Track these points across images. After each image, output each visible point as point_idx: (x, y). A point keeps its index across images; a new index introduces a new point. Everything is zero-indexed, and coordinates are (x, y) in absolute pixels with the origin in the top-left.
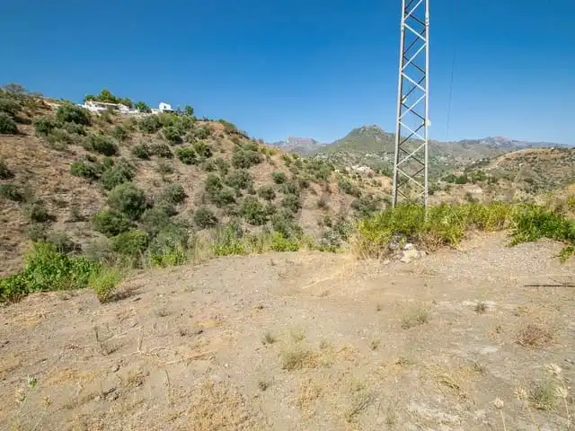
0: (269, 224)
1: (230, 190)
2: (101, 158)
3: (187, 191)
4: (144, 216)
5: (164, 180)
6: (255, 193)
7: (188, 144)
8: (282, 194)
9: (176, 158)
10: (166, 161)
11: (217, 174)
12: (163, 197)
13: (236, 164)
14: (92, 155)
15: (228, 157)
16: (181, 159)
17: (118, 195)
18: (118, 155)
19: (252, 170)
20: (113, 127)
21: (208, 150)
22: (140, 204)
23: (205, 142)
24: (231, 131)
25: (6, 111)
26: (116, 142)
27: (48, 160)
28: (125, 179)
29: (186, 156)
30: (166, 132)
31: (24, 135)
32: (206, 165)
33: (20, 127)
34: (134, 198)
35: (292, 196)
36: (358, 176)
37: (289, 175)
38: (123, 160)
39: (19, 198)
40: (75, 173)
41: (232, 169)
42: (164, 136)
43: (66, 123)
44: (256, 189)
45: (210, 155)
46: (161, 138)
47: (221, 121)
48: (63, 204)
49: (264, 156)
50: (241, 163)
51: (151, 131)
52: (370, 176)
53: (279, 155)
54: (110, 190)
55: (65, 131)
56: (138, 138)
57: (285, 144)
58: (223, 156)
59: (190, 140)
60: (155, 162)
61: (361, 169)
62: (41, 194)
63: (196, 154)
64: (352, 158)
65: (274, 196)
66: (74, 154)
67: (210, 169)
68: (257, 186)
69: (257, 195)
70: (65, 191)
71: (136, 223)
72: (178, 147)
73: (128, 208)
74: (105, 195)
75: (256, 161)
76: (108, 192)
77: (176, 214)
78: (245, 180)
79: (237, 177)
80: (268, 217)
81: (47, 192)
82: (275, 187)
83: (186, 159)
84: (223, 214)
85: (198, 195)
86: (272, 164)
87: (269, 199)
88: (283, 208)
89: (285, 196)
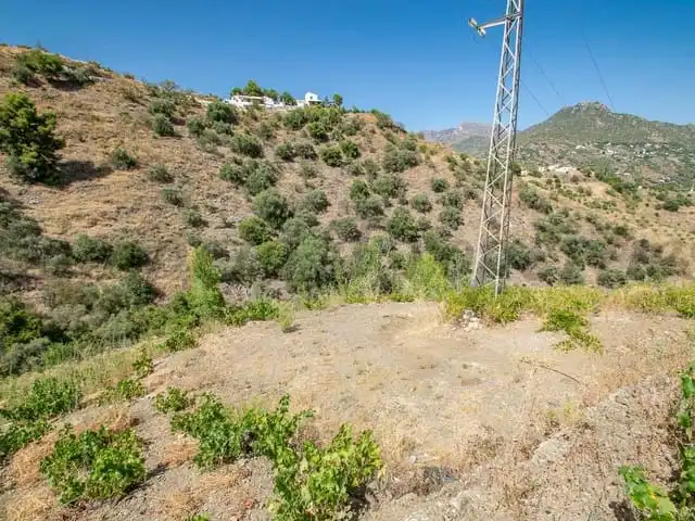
0: (421, 242)
1: (376, 198)
2: (246, 159)
3: (329, 198)
4: (285, 225)
5: (307, 186)
6: (407, 203)
7: (334, 142)
8: (440, 206)
9: (320, 160)
10: (310, 163)
11: (364, 180)
12: (305, 205)
13: (387, 168)
14: (239, 158)
15: (379, 158)
16: (326, 161)
17: (262, 202)
18: (262, 157)
19: (407, 175)
20: (257, 125)
21: (356, 150)
22: (282, 212)
23: (353, 139)
24: (385, 124)
25: (164, 112)
26: (261, 142)
27: (201, 164)
28: (268, 184)
29: (331, 157)
30: (311, 129)
31: (179, 137)
32: (352, 168)
33: (177, 128)
34: (277, 205)
35: (453, 209)
36: (557, 180)
37: (452, 181)
38: (267, 163)
39: (177, 202)
40: (223, 177)
41: (382, 173)
42: (309, 134)
43: (215, 122)
44: (408, 199)
45: (358, 155)
46: (306, 136)
47: (373, 112)
48: (213, 210)
49: (423, 156)
50: (394, 166)
51: (296, 127)
52: (575, 180)
53: (442, 155)
54: (254, 195)
55: (214, 131)
56: (283, 137)
57: (455, 132)
58: (373, 157)
59: (337, 137)
60: (298, 164)
61: (563, 170)
62: (196, 199)
63: (342, 154)
64: (553, 152)
65: (431, 208)
66: (223, 156)
67: (356, 173)
68: (410, 195)
69: (410, 206)
70: (215, 196)
71: (278, 232)
72: (323, 146)
73: (270, 216)
74: (249, 200)
75: (412, 163)
76: (253, 198)
77: (317, 224)
78: (396, 188)
79: (387, 184)
80: (420, 233)
81: (200, 198)
82: (433, 197)
83: (330, 161)
84: (368, 228)
85: (341, 204)
86: (433, 167)
87: (423, 211)
88: (440, 224)
89: (444, 209)
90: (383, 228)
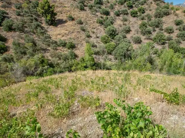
0: (167, 45)
1: (150, 28)
2: (105, 16)
3: (131, 29)
4: (115, 38)
5: (124, 24)
6: (163, 30)
7: (135, 8)
8: (178, 31)
9: (129, 15)
10: (126, 16)
11: (146, 21)
12: (122, 31)
13: (156, 16)
14: (102, 16)
15: (153, 13)
16: (131, 15)
17: (108, 30)
18: (109, 15)
19: (164, 19)
20: (109, 5)
21: (144, 10)
22: (115, 33)
23: (143, 6)
25: (82, 3)
26: (110, 10)
27: (91, 18)
28: (111, 24)
29: (134, 14)
30: (127, 4)
31: (86, 10)
32: (141, 17)
33: (85, 8)
34: (113, 31)
38: (111, 17)
39: (84, 30)
40: (97, 22)
41: (153, 19)
42: (126, 6)
43: (96, 5)
44: (163, 28)
45: (144, 12)
46: (125, 7)
48: (94, 33)
51: (122, 4)
53: (181, 11)
54: (106, 28)
55: (96, 8)
56: (117, 8)
58: (150, 13)
59: (137, 6)
60: (121, 17)
62: (89, 29)
63: (138, 12)
65: (173, 32)
66: (97, 16)
67: (142, 19)
68: (164, 27)
69: (163, 31)
70: (95, 28)
71: (112, 40)
72: (131, 10)
73: (111, 35)
74: (104, 30)
75: (167, 14)
76: (105, 29)
77: (126, 37)
79: (155, 22)
80: (167, 42)
81: (90, 29)
82: (175, 27)
83: (133, 15)
84: (145, 39)
85: (136, 30)
86: (176, 15)
87: (170, 33)
88: (177, 38)
89: (180, 32)
90: (151, 39)
